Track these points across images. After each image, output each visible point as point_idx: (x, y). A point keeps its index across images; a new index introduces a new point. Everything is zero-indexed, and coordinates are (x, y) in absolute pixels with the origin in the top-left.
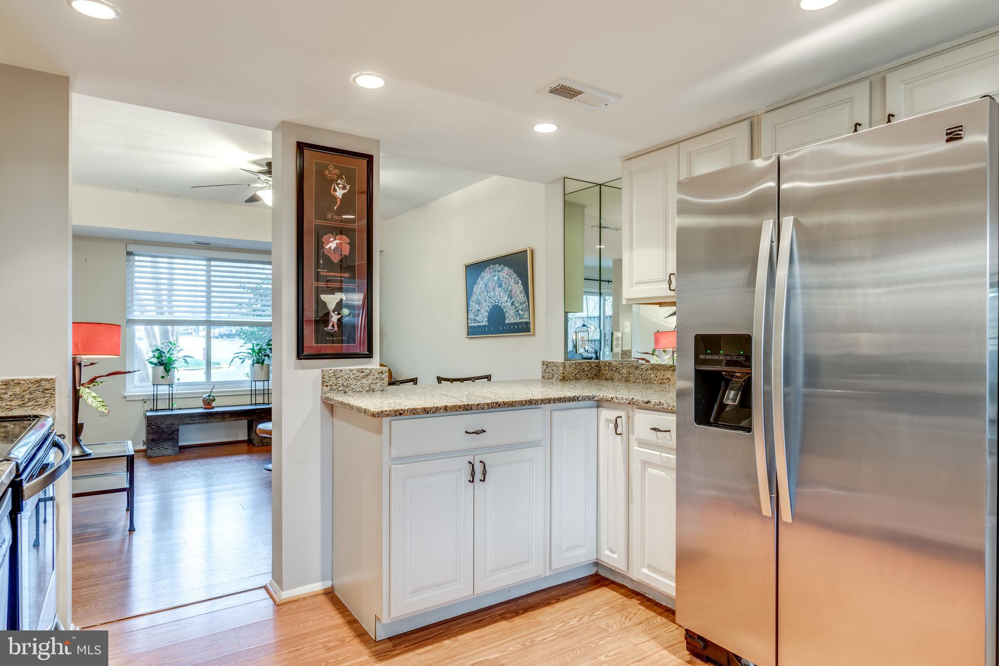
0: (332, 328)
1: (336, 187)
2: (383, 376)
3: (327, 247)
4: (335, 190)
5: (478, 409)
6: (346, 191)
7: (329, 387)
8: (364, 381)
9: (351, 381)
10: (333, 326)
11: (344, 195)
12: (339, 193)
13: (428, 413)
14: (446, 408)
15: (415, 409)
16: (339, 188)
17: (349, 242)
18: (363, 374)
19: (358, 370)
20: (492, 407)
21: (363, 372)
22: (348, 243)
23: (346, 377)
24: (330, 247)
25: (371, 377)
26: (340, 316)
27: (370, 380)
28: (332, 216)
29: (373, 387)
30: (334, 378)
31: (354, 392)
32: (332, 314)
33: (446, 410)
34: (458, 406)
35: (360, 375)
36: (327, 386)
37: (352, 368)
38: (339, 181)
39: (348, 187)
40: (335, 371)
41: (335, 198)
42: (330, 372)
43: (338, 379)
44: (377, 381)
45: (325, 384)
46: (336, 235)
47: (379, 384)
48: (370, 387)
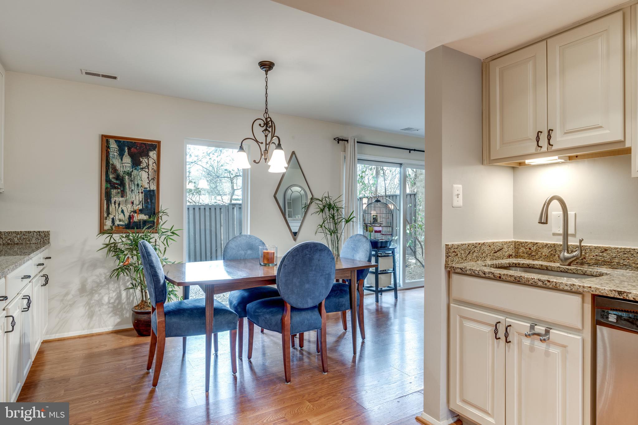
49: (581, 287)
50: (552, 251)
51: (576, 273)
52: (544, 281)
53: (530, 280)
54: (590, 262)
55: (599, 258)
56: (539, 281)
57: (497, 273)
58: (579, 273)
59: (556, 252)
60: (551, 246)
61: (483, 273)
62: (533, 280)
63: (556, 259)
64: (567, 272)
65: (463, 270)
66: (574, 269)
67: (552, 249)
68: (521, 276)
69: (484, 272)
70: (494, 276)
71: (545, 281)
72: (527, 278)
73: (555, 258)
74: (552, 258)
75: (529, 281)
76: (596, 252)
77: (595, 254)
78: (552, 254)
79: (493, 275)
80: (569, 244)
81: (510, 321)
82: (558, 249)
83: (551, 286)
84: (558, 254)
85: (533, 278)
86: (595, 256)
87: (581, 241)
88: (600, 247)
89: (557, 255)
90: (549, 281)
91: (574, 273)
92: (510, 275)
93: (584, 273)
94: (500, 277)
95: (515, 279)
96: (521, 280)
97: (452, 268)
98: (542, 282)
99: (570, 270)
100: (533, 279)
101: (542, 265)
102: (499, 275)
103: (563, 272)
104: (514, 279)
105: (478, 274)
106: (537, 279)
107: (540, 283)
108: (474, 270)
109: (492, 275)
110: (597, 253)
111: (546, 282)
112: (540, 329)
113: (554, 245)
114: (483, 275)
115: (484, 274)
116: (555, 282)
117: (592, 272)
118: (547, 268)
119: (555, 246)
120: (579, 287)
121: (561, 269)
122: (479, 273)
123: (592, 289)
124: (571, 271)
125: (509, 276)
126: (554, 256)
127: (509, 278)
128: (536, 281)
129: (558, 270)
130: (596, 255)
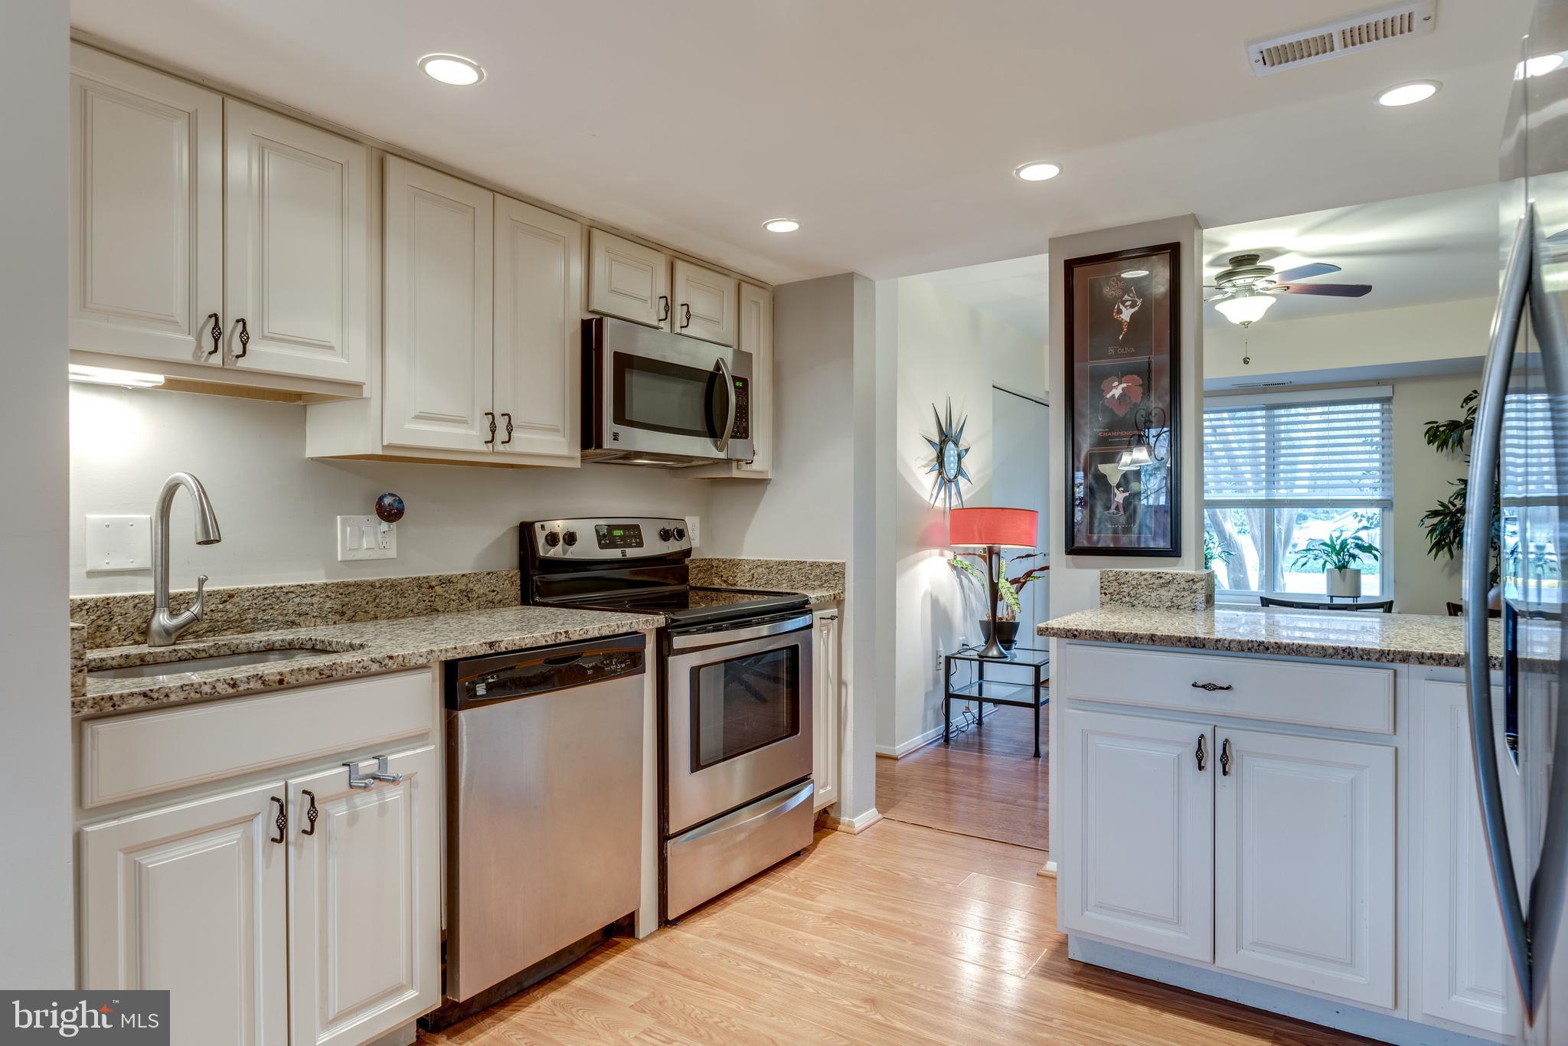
0: (1115, 512)
1: (1121, 307)
2: (1195, 587)
3: (1108, 396)
4: (1120, 312)
5: (1218, 649)
6: (1136, 308)
7: (1109, 596)
8: (1163, 592)
9: (1142, 590)
10: (1117, 508)
11: (1133, 316)
12: (1126, 315)
13: (1119, 641)
14: (1152, 638)
15: (1098, 632)
16: (1126, 307)
17: (1141, 382)
18: (1162, 581)
19: (1153, 575)
20: (1249, 649)
21: (1161, 577)
22: (1140, 386)
23: (1134, 583)
24: (1114, 395)
25: (1174, 586)
26: (1127, 494)
27: (1173, 591)
28: (1116, 350)
29: (1177, 601)
30: (1115, 583)
31: (1146, 606)
32: (1116, 491)
33: (1153, 641)
34: (1176, 637)
35: (1157, 582)
36: (1105, 594)
37: (1144, 570)
38: (1126, 296)
39: (1139, 303)
40: (1117, 574)
41: (1120, 323)
42: (1110, 574)
43: (1122, 586)
44: (1185, 594)
45: (1103, 591)
46: (1122, 376)
47: (1189, 599)
48: (1172, 602)
49: (443, 652)
50: (99, 617)
51: (215, 654)
52: (381, 661)
53: (353, 666)
54: (198, 629)
55: (217, 616)
56: (373, 662)
57: (272, 674)
58: (222, 653)
59: (112, 619)
60: (97, 606)
61: (229, 684)
62: (361, 665)
63: (113, 637)
64: (194, 658)
65: (155, 695)
66: (212, 646)
67: (99, 612)
68: (334, 664)
69: (232, 682)
70: (263, 683)
71: (384, 659)
72: (348, 664)
73: (109, 635)
74: (101, 636)
75: (352, 668)
76: (210, 603)
77: (209, 610)
78: (100, 626)
79: (260, 682)
80: (170, 591)
81: (297, 782)
82: (117, 610)
83: (395, 666)
84: (119, 622)
85: (360, 660)
86: (210, 614)
87: (201, 582)
88: (218, 592)
89: (116, 627)
90: (391, 658)
91: (211, 656)
92: (308, 669)
93: (233, 651)
94: (281, 682)
95: (321, 674)
96: (334, 673)
97: (103, 703)
98: (378, 664)
99: (203, 650)
100: (360, 662)
101: (127, 656)
102: (279, 677)
103: (185, 660)
104: (318, 676)
105: (214, 691)
106: (368, 661)
107: (375, 667)
108: (196, 686)
109: (257, 681)
110: (213, 606)
111: (387, 661)
112: (367, 765)
113: (105, 602)
114: (231, 691)
115: (234, 686)
116: (403, 656)
117: (251, 645)
118: (142, 660)
119: (108, 604)
120: (439, 654)
121: (179, 655)
122: (214, 687)
123: (459, 651)
124: (204, 655)
125: (305, 671)
126: (107, 630)
127: (306, 676)
128: (366, 664)
129: (173, 659)
130: (212, 611)
